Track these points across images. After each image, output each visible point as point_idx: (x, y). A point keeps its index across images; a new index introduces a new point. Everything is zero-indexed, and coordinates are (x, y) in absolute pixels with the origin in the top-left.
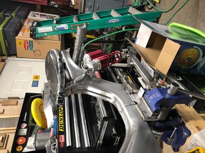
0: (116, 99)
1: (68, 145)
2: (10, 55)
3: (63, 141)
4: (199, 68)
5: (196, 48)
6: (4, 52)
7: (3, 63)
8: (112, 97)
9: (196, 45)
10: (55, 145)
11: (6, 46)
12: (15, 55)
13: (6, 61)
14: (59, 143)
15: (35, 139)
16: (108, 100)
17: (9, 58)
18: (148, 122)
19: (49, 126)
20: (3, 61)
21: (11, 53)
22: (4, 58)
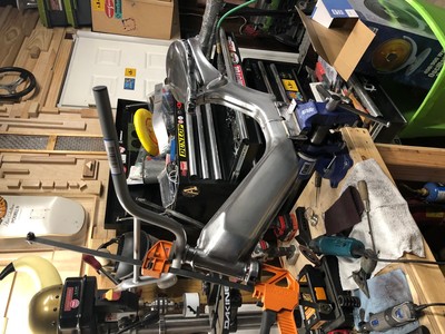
0: (258, 113)
1: (192, 174)
2: (80, 26)
3: (186, 168)
4: (408, 74)
5: (406, 40)
6: (71, 19)
7: (69, 41)
8: (253, 110)
9: (407, 33)
10: (174, 174)
11: (73, 8)
12: (89, 26)
13: (74, 36)
14: (180, 171)
15: (143, 168)
16: (249, 113)
17: (79, 32)
18: (294, 141)
19: (162, 150)
20: (69, 36)
21: (81, 23)
22: (69, 30)
